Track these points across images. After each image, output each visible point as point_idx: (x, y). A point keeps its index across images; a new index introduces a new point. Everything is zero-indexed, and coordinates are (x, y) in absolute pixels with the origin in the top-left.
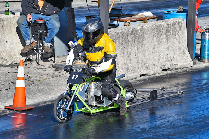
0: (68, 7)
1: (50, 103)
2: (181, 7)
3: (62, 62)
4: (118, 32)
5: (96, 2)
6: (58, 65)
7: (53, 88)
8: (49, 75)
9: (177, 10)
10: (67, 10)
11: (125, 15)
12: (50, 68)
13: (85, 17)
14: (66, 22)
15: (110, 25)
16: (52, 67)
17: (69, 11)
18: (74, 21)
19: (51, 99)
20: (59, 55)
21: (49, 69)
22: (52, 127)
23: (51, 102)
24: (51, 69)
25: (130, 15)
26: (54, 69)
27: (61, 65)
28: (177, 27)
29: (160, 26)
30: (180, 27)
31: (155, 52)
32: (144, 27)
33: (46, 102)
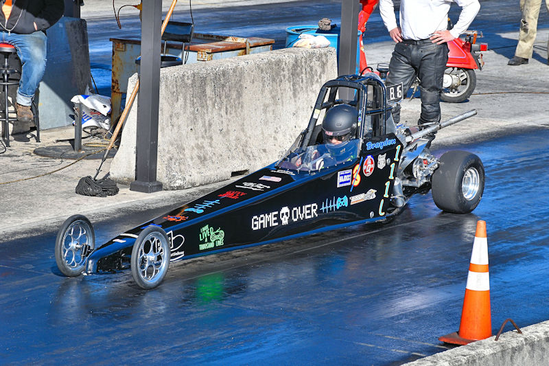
0: (71, 16)
1: (25, 236)
2: (326, 21)
3: (58, 141)
4: (184, 76)
5: (136, 6)
6: (48, 148)
7: (34, 201)
8: (25, 172)
9: (317, 27)
10: (69, 24)
11: (200, 37)
12: (30, 154)
13: (111, 40)
14: (67, 52)
15: (163, 59)
16: (33, 154)
17: (75, 27)
18: (86, 49)
19: (27, 227)
20: (50, 127)
21: (26, 158)
22: (26, 290)
23: (27, 233)
24: (30, 158)
25: (212, 36)
26: (39, 157)
27: (55, 148)
28: (316, 64)
29: (278, 63)
30: (324, 65)
31: (266, 123)
32: (242, 64)
33: (15, 234)
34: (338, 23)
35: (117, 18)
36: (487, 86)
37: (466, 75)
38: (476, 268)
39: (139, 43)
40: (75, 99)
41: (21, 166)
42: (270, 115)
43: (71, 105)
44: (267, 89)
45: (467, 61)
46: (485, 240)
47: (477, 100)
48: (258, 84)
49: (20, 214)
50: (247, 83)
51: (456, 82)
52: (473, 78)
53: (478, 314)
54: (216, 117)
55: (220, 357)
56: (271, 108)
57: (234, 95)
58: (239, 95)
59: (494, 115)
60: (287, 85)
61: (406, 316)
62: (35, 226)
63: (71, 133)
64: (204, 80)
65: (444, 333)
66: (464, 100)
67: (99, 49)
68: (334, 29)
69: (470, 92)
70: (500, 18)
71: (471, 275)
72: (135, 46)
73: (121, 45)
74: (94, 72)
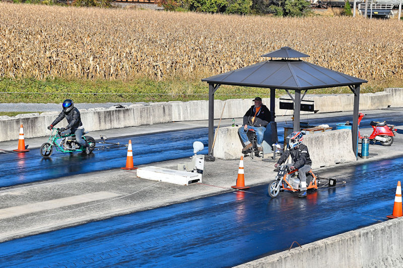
2: (348, 122)
3: (268, 157)
5: (291, 118)
6: (266, 159)
7: (263, 174)
8: (259, 166)
9: (345, 124)
11: (310, 126)
13: (284, 128)
14: (271, 131)
16: (261, 161)
17: (273, 124)
18: (276, 130)
19: (261, 182)
20: (266, 153)
22: (262, 200)
23: (261, 184)
25: (313, 126)
26: (263, 162)
27: (268, 159)
28: (345, 135)
29: (334, 134)
30: (348, 135)
31: (330, 152)
32: (323, 134)
33: (258, 184)
34: (352, 122)
35: (286, 122)
36: (396, 141)
37: (390, 138)
38: (398, 195)
39: (293, 129)
40: (273, 145)
41: (258, 164)
42: (332, 150)
43: (272, 147)
44: (331, 142)
45: (391, 134)
46: (400, 187)
47: (394, 146)
48: (328, 140)
49: (259, 178)
50: (325, 140)
51: (387, 140)
52: (393, 139)
53: (398, 209)
54: (316, 150)
55: (320, 221)
56: (332, 148)
57: (321, 143)
58: (322, 144)
59: (399, 150)
60: (337, 141)
61: (376, 209)
62: (263, 182)
63: (272, 155)
64: (312, 139)
65: (388, 215)
66: (390, 145)
67: (280, 130)
68: (350, 124)
69: (392, 143)
70: (399, 121)
71: (396, 197)
72: (291, 130)
73: (287, 129)
74: (278, 137)
